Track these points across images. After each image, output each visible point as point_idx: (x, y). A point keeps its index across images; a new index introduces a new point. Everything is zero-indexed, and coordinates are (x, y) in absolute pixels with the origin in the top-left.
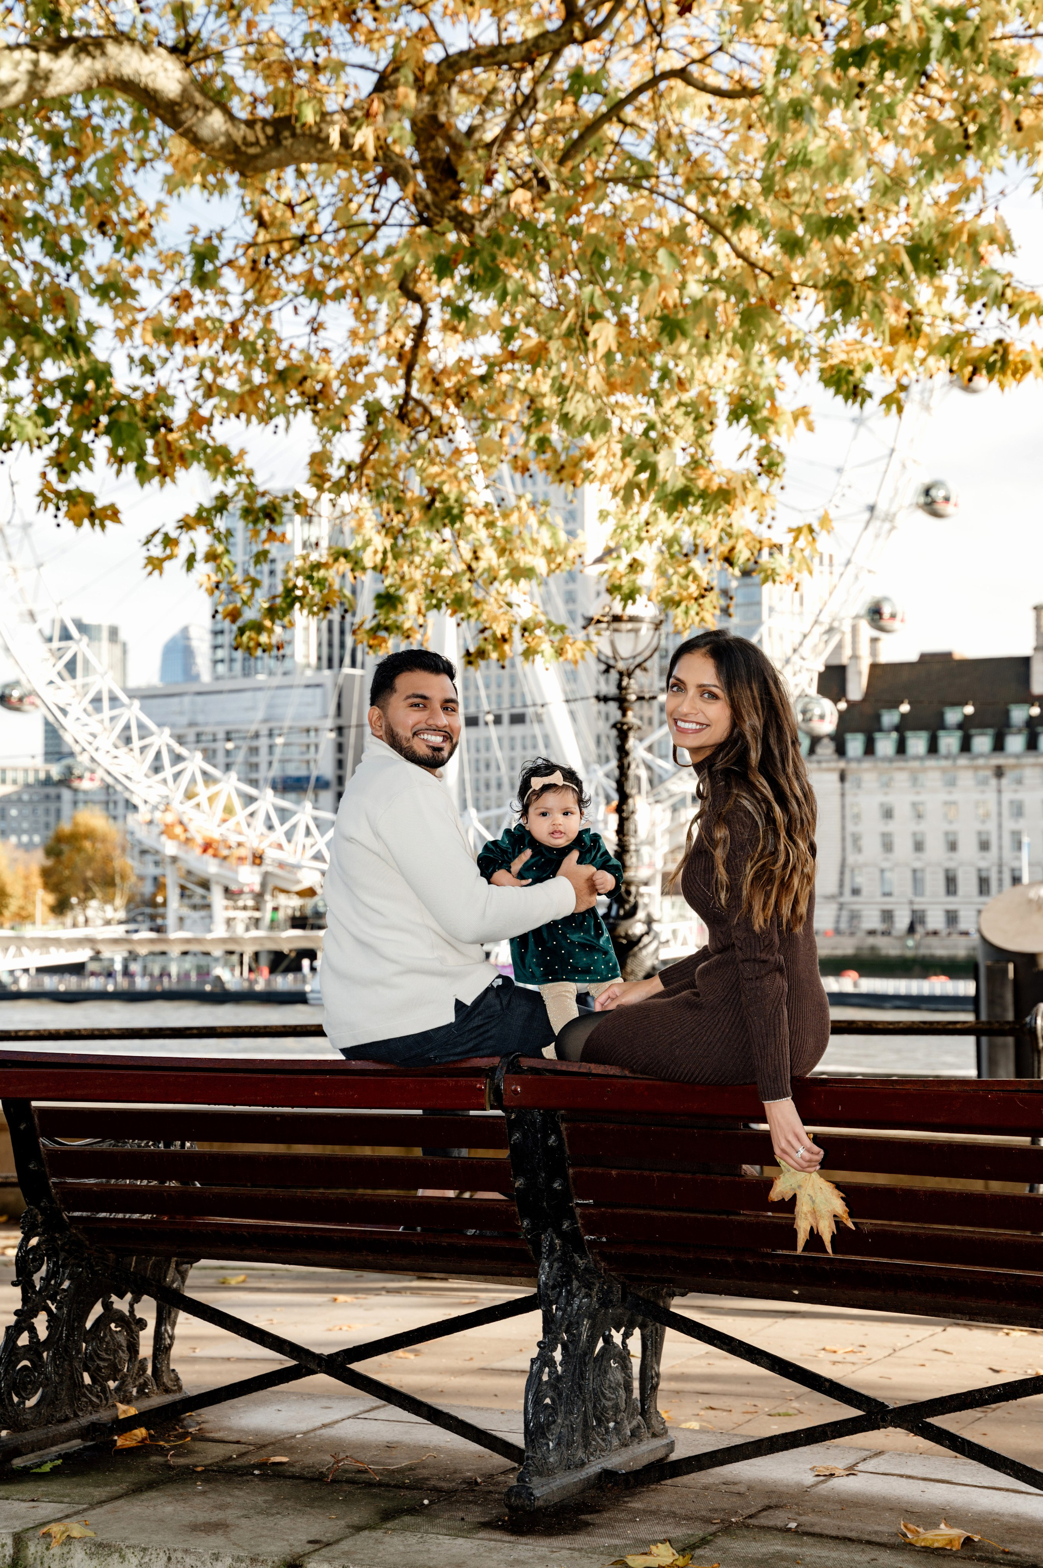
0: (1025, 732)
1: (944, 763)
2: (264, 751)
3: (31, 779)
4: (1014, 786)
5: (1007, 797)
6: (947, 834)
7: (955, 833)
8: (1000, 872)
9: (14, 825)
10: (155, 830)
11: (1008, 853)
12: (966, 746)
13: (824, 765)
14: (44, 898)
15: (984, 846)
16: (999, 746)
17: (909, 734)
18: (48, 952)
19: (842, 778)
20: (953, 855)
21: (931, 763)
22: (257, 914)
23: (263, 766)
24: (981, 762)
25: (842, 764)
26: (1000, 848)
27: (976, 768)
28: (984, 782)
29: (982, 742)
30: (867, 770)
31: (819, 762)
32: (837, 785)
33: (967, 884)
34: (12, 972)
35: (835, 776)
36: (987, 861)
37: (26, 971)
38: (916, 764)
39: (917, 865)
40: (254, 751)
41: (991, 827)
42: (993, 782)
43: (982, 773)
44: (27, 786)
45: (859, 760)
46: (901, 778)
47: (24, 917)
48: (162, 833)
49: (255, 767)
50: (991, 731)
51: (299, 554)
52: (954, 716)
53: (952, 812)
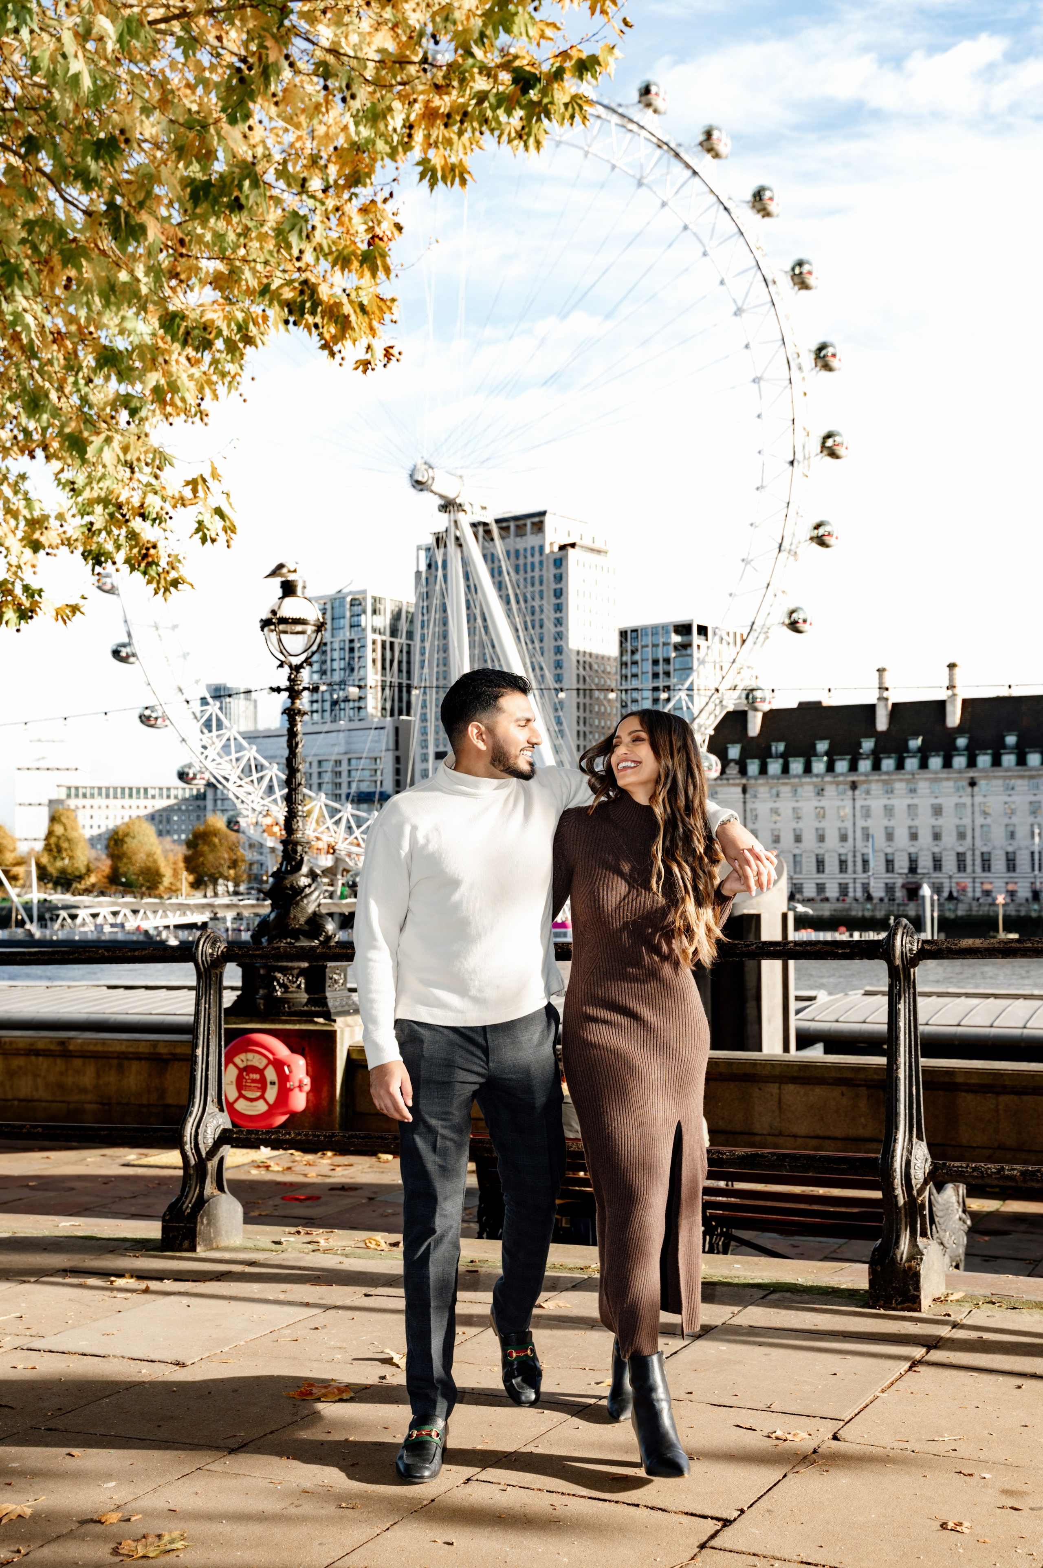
0: (871, 757)
1: (815, 779)
2: (345, 774)
3: (187, 795)
4: (864, 796)
5: (859, 803)
6: (817, 829)
7: (823, 829)
8: (854, 856)
9: (176, 827)
10: (260, 830)
11: (860, 843)
12: (830, 768)
13: (731, 781)
14: (186, 878)
15: (844, 838)
16: (853, 768)
17: (791, 759)
18: (184, 913)
19: (744, 791)
20: (821, 844)
21: (807, 780)
22: (331, 889)
23: (345, 786)
24: (841, 779)
25: (744, 781)
26: (854, 839)
27: (838, 784)
28: (844, 792)
29: (842, 766)
30: (762, 785)
31: (728, 779)
32: (741, 796)
33: (832, 865)
34: (156, 928)
35: (739, 790)
36: (846, 849)
37: (167, 927)
38: (796, 780)
39: (797, 852)
40: (338, 774)
41: (849, 824)
42: (850, 793)
43: (841, 787)
44: (185, 800)
45: (756, 778)
46: (786, 790)
47: (173, 890)
48: (264, 831)
49: (338, 785)
50: (849, 757)
51: (370, 636)
52: (822, 746)
53: (821, 815)
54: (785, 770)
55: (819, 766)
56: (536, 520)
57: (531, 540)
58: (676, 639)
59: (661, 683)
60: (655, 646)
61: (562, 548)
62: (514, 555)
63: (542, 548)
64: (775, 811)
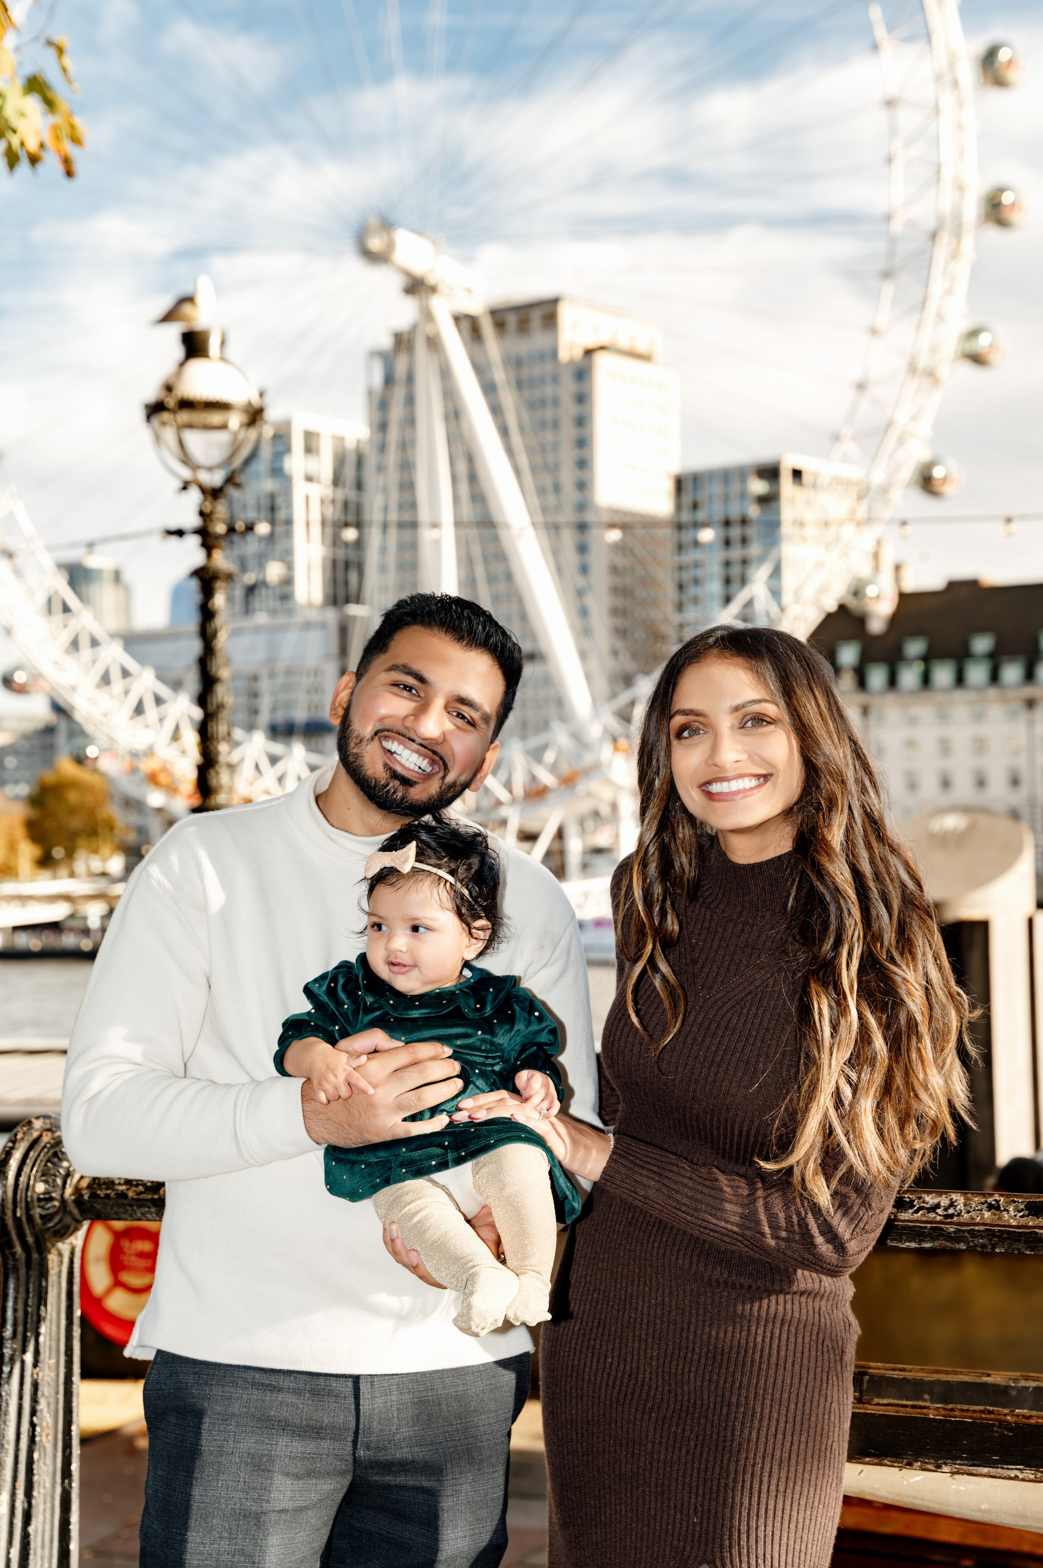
1: (972, 695)
5: (1039, 729)
6: (975, 770)
7: (983, 769)
9: (11, 775)
10: (139, 779)
12: (995, 677)
14: (28, 852)
15: (1015, 782)
16: (1030, 676)
17: (934, 665)
18: (27, 910)
19: (865, 709)
20: (981, 791)
21: (958, 695)
23: (265, 713)
24: (1011, 693)
25: (864, 698)
26: (1032, 783)
27: (1005, 700)
28: (1016, 713)
29: (1012, 674)
30: (890, 704)
36: (1018, 798)
38: (943, 697)
40: (254, 695)
41: (1022, 762)
42: (1025, 714)
43: (1012, 705)
44: (24, 735)
45: (881, 694)
46: (927, 712)
47: (7, 871)
48: (146, 781)
49: (253, 712)
50: (1022, 659)
51: (300, 489)
52: (982, 644)
53: (980, 745)
54: (926, 680)
55: (977, 673)
56: (546, 309)
57: (538, 340)
58: (759, 487)
59: (736, 553)
60: (726, 498)
61: (589, 352)
62: (515, 363)
63: (554, 353)
64: (911, 744)
